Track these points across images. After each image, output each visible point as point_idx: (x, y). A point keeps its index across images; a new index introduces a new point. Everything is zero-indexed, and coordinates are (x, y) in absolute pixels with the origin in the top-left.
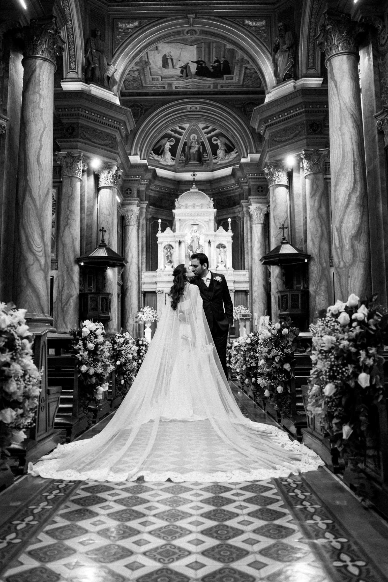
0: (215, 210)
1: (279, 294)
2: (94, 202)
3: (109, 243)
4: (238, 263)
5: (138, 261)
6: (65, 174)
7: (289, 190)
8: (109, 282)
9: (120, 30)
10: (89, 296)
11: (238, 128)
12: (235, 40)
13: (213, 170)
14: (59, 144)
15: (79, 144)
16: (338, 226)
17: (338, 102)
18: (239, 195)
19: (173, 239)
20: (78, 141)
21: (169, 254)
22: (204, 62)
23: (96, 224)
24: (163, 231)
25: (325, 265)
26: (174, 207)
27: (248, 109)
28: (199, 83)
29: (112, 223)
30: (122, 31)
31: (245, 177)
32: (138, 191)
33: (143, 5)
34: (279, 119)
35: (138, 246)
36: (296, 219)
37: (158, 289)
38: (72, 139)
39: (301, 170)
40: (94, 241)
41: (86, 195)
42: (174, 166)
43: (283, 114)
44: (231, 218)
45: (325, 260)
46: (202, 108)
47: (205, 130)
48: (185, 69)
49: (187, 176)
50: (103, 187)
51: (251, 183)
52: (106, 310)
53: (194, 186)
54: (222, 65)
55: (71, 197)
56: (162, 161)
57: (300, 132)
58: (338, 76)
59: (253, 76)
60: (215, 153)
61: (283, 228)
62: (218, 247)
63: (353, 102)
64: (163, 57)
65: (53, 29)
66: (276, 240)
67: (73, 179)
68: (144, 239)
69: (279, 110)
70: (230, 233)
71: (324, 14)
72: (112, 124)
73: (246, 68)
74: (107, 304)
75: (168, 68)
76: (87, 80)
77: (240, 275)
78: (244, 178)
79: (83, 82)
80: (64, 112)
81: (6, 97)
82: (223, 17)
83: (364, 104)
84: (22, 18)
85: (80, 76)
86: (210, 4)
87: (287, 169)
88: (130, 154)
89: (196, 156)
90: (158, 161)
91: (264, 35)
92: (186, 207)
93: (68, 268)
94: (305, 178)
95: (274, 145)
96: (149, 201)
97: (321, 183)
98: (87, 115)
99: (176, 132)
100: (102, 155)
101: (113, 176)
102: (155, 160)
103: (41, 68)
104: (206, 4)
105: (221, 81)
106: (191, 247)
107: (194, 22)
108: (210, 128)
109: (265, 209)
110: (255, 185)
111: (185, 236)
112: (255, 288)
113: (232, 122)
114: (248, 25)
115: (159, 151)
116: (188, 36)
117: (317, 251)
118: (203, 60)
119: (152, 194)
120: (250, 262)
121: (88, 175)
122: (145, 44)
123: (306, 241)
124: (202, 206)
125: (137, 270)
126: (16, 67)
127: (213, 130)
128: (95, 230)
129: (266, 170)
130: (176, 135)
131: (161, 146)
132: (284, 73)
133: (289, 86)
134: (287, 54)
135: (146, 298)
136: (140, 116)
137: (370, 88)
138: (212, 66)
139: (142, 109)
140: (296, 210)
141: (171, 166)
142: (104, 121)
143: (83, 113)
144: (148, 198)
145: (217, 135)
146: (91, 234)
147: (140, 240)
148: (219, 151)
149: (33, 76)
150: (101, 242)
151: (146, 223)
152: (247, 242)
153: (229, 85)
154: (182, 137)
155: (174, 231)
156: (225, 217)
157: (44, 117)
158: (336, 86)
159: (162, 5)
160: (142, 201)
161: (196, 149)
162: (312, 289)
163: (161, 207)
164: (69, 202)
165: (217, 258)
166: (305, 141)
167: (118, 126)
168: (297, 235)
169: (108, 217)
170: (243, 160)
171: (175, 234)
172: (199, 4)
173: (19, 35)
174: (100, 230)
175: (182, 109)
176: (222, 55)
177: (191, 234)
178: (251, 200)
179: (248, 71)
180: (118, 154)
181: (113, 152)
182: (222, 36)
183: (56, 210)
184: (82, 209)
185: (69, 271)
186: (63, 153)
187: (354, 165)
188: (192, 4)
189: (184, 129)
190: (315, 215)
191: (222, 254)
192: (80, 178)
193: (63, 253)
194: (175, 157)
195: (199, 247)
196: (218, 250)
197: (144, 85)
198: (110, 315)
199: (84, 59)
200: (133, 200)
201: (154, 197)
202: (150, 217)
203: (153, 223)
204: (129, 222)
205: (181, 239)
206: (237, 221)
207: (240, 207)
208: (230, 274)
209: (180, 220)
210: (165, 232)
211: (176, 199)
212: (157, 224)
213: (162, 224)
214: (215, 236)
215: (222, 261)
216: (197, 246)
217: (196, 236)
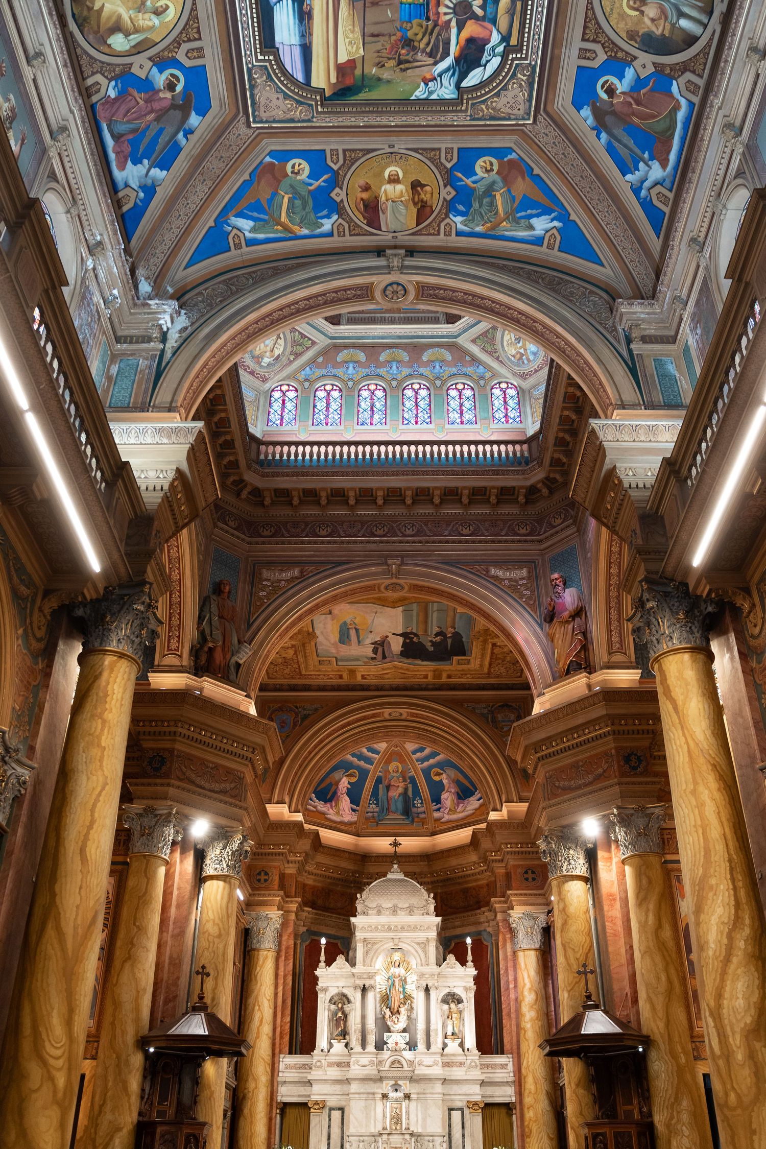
0: (439, 919)
1: (586, 1130)
2: (190, 907)
3: (213, 999)
5: (274, 1030)
6: (136, 850)
7: (592, 885)
8: (206, 1093)
9: (265, 583)
10: (159, 1130)
11: (482, 753)
12: (472, 601)
13: (433, 834)
14: (131, 789)
15: (172, 791)
16: (712, 1003)
17: (683, 740)
18: (488, 885)
19: (350, 982)
20: (169, 785)
21: (340, 1015)
22: (416, 635)
23: (190, 953)
24: (329, 963)
25: (683, 1060)
26: (354, 912)
27: (500, 717)
28: (408, 670)
29: (224, 954)
30: (269, 584)
31: (500, 850)
32: (282, 877)
33: (309, 542)
34: (562, 746)
35: (276, 994)
36: (610, 949)
37: (314, 1098)
38: (158, 781)
39: (613, 847)
40: (183, 993)
41: (175, 892)
42: (355, 823)
43: (570, 737)
44: (472, 936)
45: (683, 1048)
46: (412, 715)
47: (418, 755)
48: (381, 646)
49: (382, 844)
50: (212, 877)
51: (512, 862)
53: (396, 866)
54: (449, 641)
55: (144, 898)
56: (332, 815)
57: (604, 771)
58: (677, 692)
59: (508, 659)
60: (437, 800)
61: (583, 972)
62: (445, 1001)
63: (712, 740)
64: (341, 627)
65: (143, 603)
66: (570, 997)
67: (152, 860)
68: (290, 979)
69: (560, 729)
70: (471, 971)
71: (640, 582)
72: (239, 751)
73: (494, 645)
75: (350, 645)
76: (198, 670)
77: (494, 1066)
78: (496, 852)
79: (189, 673)
80: (147, 729)
81: (38, 723)
82: (450, 563)
83: (733, 740)
84: (89, 585)
85: (185, 663)
86: (427, 542)
87: (585, 843)
88: (270, 802)
89: (400, 806)
90: (324, 814)
91: (525, 592)
92: (379, 913)
93: (118, 1057)
94: (623, 862)
95: (555, 796)
96: (303, 897)
97: (656, 873)
98: (191, 735)
99: (361, 757)
100: (213, 813)
101: (233, 853)
102: (318, 811)
103: (112, 670)
104: (420, 542)
105: (447, 667)
106: (385, 999)
107: (398, 572)
108: (427, 751)
109: (542, 918)
110: (518, 866)
111: (375, 974)
112: (528, 1100)
113: (470, 742)
114: (496, 578)
115: (327, 794)
116: (389, 594)
117: (661, 1025)
118: (414, 631)
119: (310, 882)
120: (514, 1034)
121: (183, 852)
122: (309, 606)
123: (635, 1001)
124: (411, 910)
125: (269, 1052)
126: (65, 666)
127: (433, 755)
128: (186, 968)
129: (542, 844)
130: (362, 763)
131: (331, 785)
132: (566, 659)
133: (577, 685)
134: (570, 627)
135: (286, 1121)
136: (294, 728)
137: (741, 710)
138: (431, 641)
139: (297, 714)
140: (609, 931)
141: (350, 824)
142: (223, 746)
143: (184, 731)
144: (303, 889)
145: (441, 765)
146: (178, 978)
147: (281, 981)
148: (444, 796)
149: (96, 684)
150: (196, 999)
151: (295, 944)
152: (508, 988)
153: (464, 673)
154: (372, 767)
155: (353, 964)
156: (458, 931)
157: (104, 763)
158: (676, 708)
159: (342, 542)
160: (287, 896)
161: (400, 790)
162: (659, 1119)
163: (326, 909)
164: (137, 909)
165: (444, 1026)
166: (617, 789)
167: (250, 755)
168: (616, 987)
169: (216, 940)
170: (493, 816)
171: (354, 970)
172: (407, 542)
173: (80, 612)
174: (198, 973)
175: (374, 716)
176: (449, 623)
177: (387, 969)
178: (512, 898)
179: (496, 650)
180: (246, 809)
181: (236, 806)
182: (449, 593)
183: (109, 923)
184: (164, 921)
185: (121, 1065)
186: (136, 807)
187: (731, 869)
188: (394, 542)
189: (377, 752)
190: (651, 944)
191: (455, 1016)
192: (166, 858)
193: (113, 1024)
194: (358, 805)
196: (446, 1007)
197: (304, 672)
199: (196, 632)
200: (269, 895)
201: (314, 887)
202: (303, 929)
203: (307, 943)
204: (258, 942)
205: (368, 983)
206: (485, 943)
207: (490, 911)
208: (473, 1064)
209: (365, 940)
210: (334, 965)
211: (358, 896)
212: (317, 945)
213: (328, 947)
214: (440, 976)
215: (453, 1034)
216: (402, 996)
217: (399, 976)
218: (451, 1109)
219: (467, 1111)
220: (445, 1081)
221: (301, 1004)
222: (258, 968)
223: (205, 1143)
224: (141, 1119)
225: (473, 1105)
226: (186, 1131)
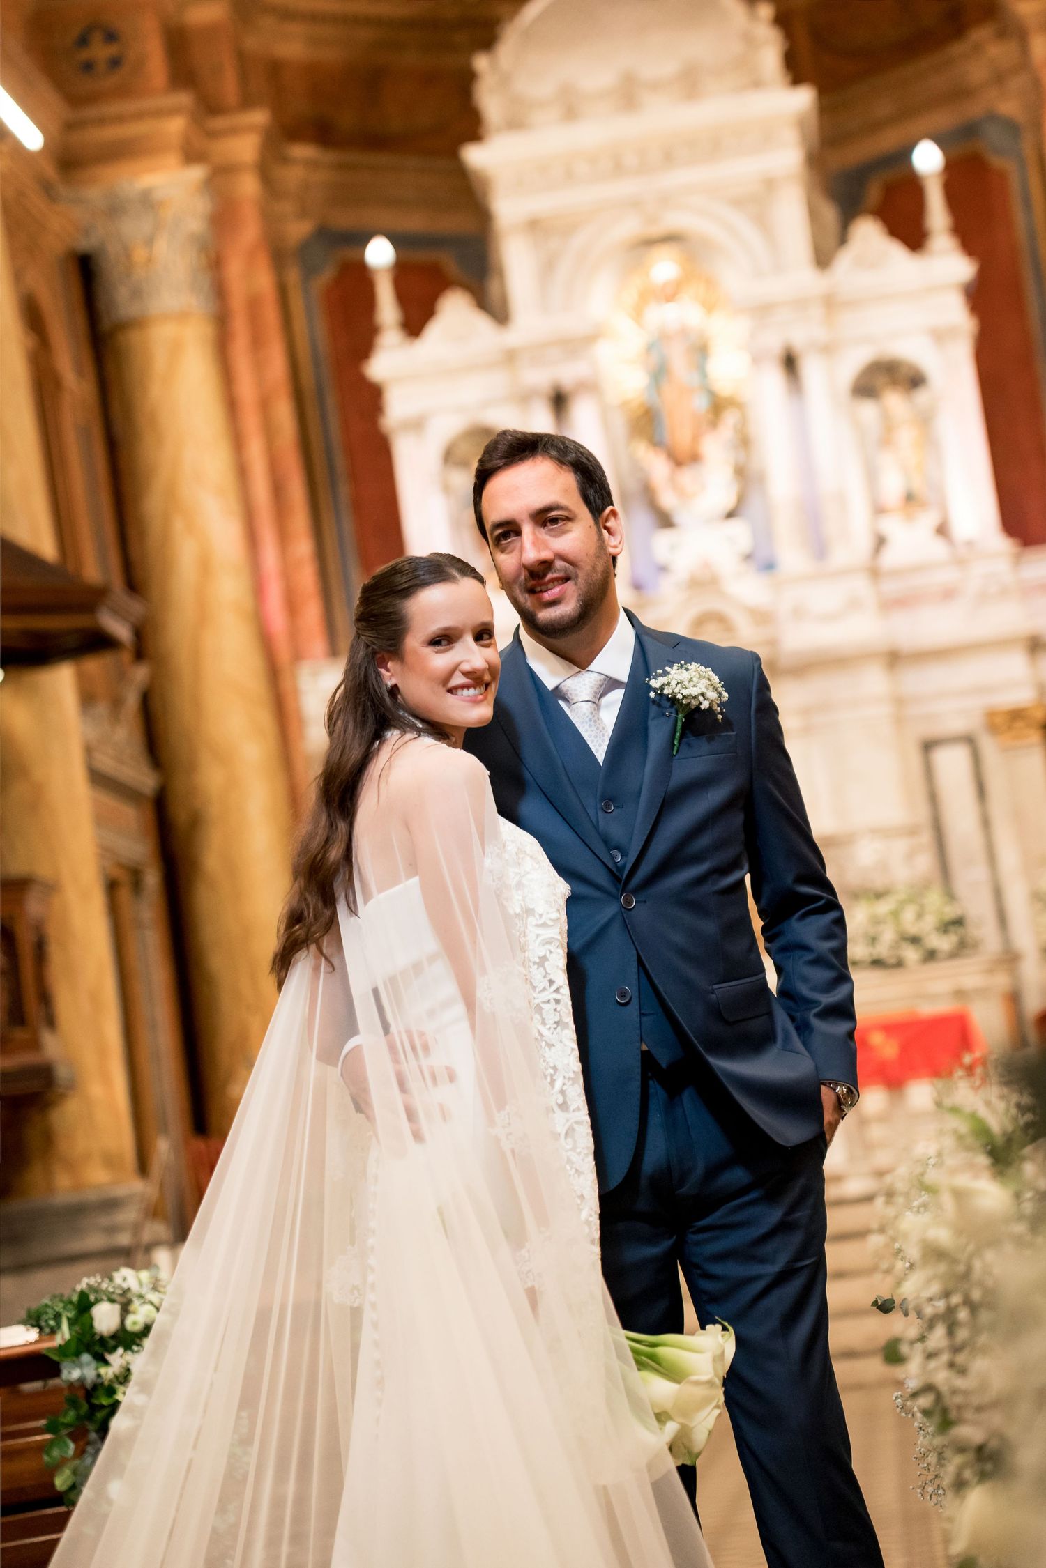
0: (806, 96)
5: (258, 589)
24: (414, 325)
26: (470, 128)
32: (177, 40)
35: (242, 472)
44: (941, 141)
62: (863, 390)
68: (284, 412)
70: (948, 266)
92: (570, 114)
96: (277, 109)
106: (646, 425)
111: (590, 339)
119: (293, 47)
124: (689, 83)
147: (251, 422)
151: (281, 290)
155: (501, 316)
156: (887, 141)
160: (213, 111)
163: (374, 140)
165: (872, 476)
171: (510, 336)
191: (906, 436)
195: (718, 406)
196: (868, 411)
200: (140, 116)
201: (312, 69)
202: (298, 230)
203: (327, 275)
204: (137, 293)
205: (567, 374)
206: (997, 162)
207: (1002, 34)
208: (993, 588)
210: (435, 330)
211: (481, 63)
212: (360, 276)
213: (401, 271)
214: (831, 303)
215: (909, 497)
216: (700, 403)
217: (684, 332)
218: (928, 746)
219: (988, 746)
220: (894, 659)
222: (155, 388)
225: (1006, 720)
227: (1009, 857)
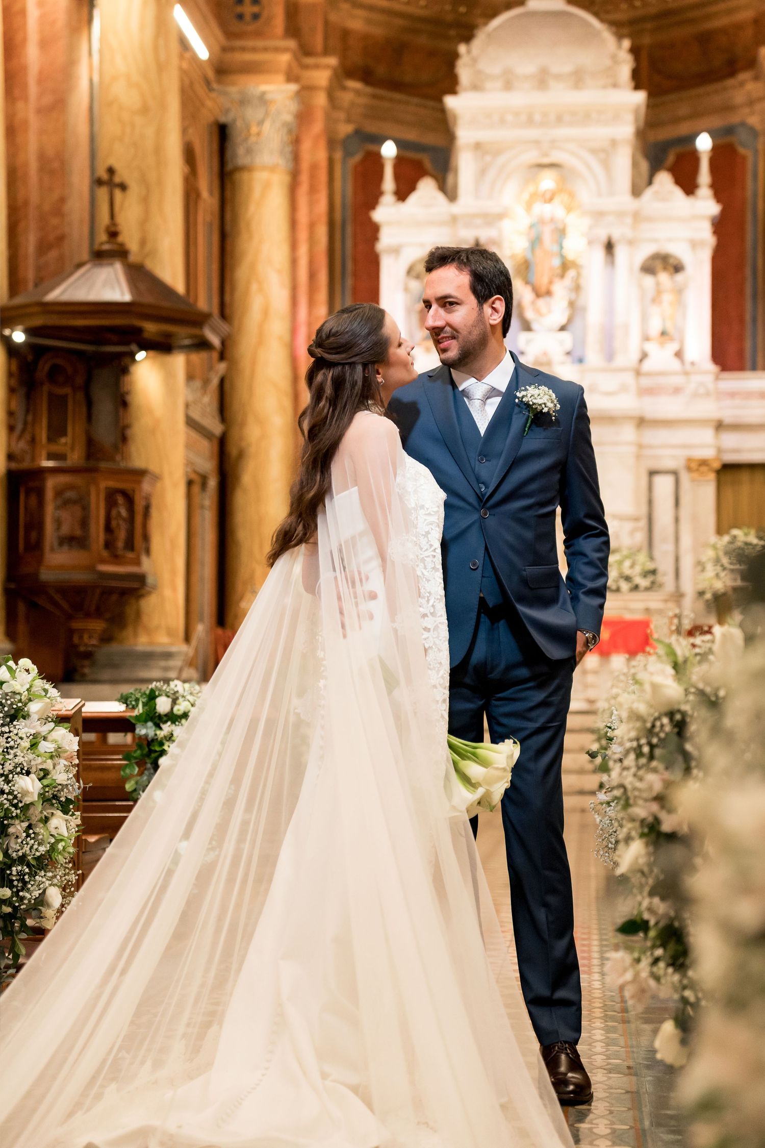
0: (642, 97)
4: (741, 338)
5: (294, 331)
10: (51, 484)
23: (84, 152)
24: (402, 194)
26: (451, 85)
32: (293, 9)
35: (294, 262)
44: (714, 133)
52: (130, 545)
62: (648, 269)
68: (322, 232)
70: (706, 205)
74: (131, 519)
77: (747, 395)
92: (508, 86)
96: (343, 58)
111: (501, 216)
119: (357, 22)
124: (578, 79)
144: (341, 39)
147: (303, 235)
150: (103, 236)
151: (331, 161)
155: (452, 196)
156: (682, 128)
160: (308, 54)
163: (396, 85)
165: (645, 318)
169: (138, 120)
171: (456, 208)
174: (99, 182)
177: (529, 206)
191: (667, 298)
195: (565, 266)
196: (649, 280)
198: (146, 565)
200: (266, 49)
201: (365, 37)
202: (345, 129)
203: (358, 158)
204: (249, 151)
206: (741, 150)
208: (702, 390)
209: (478, 146)
210: (413, 198)
211: (462, 48)
212: (376, 160)
213: (399, 161)
214: (637, 217)
215: (663, 333)
216: (556, 262)
217: (552, 220)
218: (652, 473)
219: (685, 478)
220: (642, 422)
221: (349, 282)
222: (252, 208)
223: (147, 509)
224: (14, 465)
225: (698, 466)
226: (105, 484)
227: (686, 541)
